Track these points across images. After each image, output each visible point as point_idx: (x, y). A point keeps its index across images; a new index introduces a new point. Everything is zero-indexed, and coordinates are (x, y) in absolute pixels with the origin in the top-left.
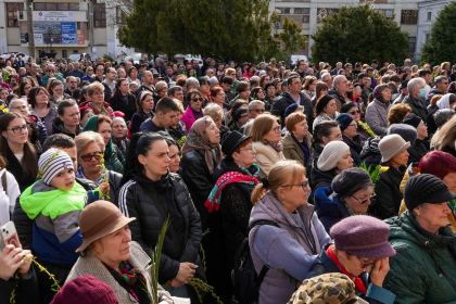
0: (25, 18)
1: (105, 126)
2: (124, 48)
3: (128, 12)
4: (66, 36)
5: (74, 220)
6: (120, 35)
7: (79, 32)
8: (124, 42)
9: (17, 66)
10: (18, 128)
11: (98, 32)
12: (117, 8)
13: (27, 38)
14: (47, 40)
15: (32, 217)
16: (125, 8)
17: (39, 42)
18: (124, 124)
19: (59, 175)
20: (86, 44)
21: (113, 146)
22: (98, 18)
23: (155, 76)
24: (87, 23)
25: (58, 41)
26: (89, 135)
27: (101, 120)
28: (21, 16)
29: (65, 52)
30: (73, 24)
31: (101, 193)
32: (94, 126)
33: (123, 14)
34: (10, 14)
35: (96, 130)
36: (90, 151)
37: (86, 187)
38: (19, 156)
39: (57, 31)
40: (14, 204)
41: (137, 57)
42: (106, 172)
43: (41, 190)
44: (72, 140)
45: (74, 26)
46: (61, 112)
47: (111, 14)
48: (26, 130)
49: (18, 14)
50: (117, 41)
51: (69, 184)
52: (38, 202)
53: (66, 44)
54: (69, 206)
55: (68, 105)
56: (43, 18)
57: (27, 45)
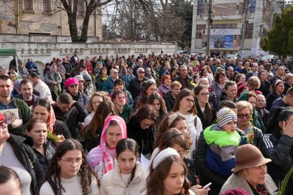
0: (206, 33)
1: (252, 99)
2: (262, 52)
3: (268, 28)
4: (227, 43)
6: (261, 43)
7: (235, 41)
8: (264, 48)
9: (200, 60)
10: (204, 94)
11: (247, 41)
12: (261, 26)
13: (206, 44)
14: (216, 46)
15: (208, 143)
16: (266, 26)
17: (212, 47)
18: (264, 99)
19: (229, 123)
20: (238, 48)
21: (256, 112)
22: (248, 32)
24: (241, 36)
25: (222, 46)
26: (244, 103)
27: (250, 95)
28: (204, 32)
29: (225, 53)
30: (232, 36)
31: (248, 140)
32: (246, 98)
33: (264, 30)
34: (199, 31)
35: (247, 100)
36: (243, 112)
38: (203, 109)
39: (222, 40)
40: (199, 135)
41: (268, 57)
42: (251, 127)
43: (217, 130)
44: (235, 104)
45: (232, 37)
46: (226, 88)
47: (256, 30)
48: (208, 96)
49: (202, 31)
50: (258, 47)
51: (233, 130)
52: (212, 135)
53: (226, 48)
54: (230, 142)
55: (230, 84)
56: (215, 33)
57: (206, 48)
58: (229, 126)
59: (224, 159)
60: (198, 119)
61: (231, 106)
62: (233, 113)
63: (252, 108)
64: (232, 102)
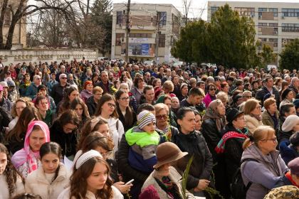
0: (125, 41)
1: (168, 101)
2: (174, 59)
3: (177, 39)
4: (144, 51)
5: (153, 149)
6: (172, 51)
7: (150, 49)
8: (175, 56)
9: (120, 66)
10: (125, 98)
11: (161, 49)
12: (172, 37)
13: (125, 51)
14: (134, 53)
15: (130, 145)
16: (175, 37)
17: (130, 54)
18: (178, 101)
19: (148, 125)
20: (154, 55)
21: (172, 112)
22: (161, 42)
23: (190, 75)
24: (155, 45)
25: (139, 53)
26: (161, 105)
27: (166, 98)
28: (123, 40)
29: (142, 59)
30: (147, 45)
31: (167, 138)
32: (163, 100)
33: (174, 40)
34: (118, 39)
35: (164, 103)
36: (161, 114)
37: (159, 133)
38: (124, 113)
39: (139, 48)
40: (121, 137)
41: (179, 63)
42: (169, 126)
43: (137, 131)
44: (153, 107)
45: (149, 46)
46: (145, 92)
47: (168, 40)
48: (128, 100)
49: (121, 39)
50: (170, 55)
51: (152, 131)
52: (134, 137)
53: (143, 55)
55: (148, 88)
56: (133, 42)
57: (125, 55)
58: (149, 128)
59: (145, 158)
60: (120, 123)
61: (150, 109)
62: (152, 115)
63: (168, 110)
64: (150, 105)
